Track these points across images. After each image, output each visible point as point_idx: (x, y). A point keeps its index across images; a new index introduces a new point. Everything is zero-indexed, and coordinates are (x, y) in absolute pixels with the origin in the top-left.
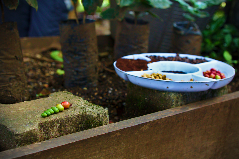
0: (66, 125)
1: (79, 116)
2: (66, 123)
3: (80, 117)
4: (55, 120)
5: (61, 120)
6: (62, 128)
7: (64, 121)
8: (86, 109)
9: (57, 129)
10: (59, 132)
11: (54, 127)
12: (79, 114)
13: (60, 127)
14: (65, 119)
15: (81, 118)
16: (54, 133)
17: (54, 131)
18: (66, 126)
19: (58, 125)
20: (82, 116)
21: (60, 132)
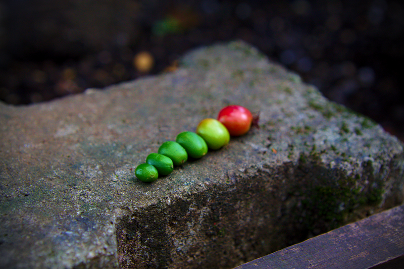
0: (237, 206)
1: (286, 170)
2: (235, 200)
3: (291, 170)
4: (188, 196)
5: (215, 193)
6: (219, 221)
7: (227, 194)
8: (316, 136)
9: (198, 227)
10: (209, 236)
11: (186, 220)
12: (286, 160)
13: (212, 219)
14: (232, 186)
15: (297, 176)
16: (189, 242)
17: (188, 237)
18: (234, 211)
19: (205, 210)
20: (299, 168)
21: (213, 234)
